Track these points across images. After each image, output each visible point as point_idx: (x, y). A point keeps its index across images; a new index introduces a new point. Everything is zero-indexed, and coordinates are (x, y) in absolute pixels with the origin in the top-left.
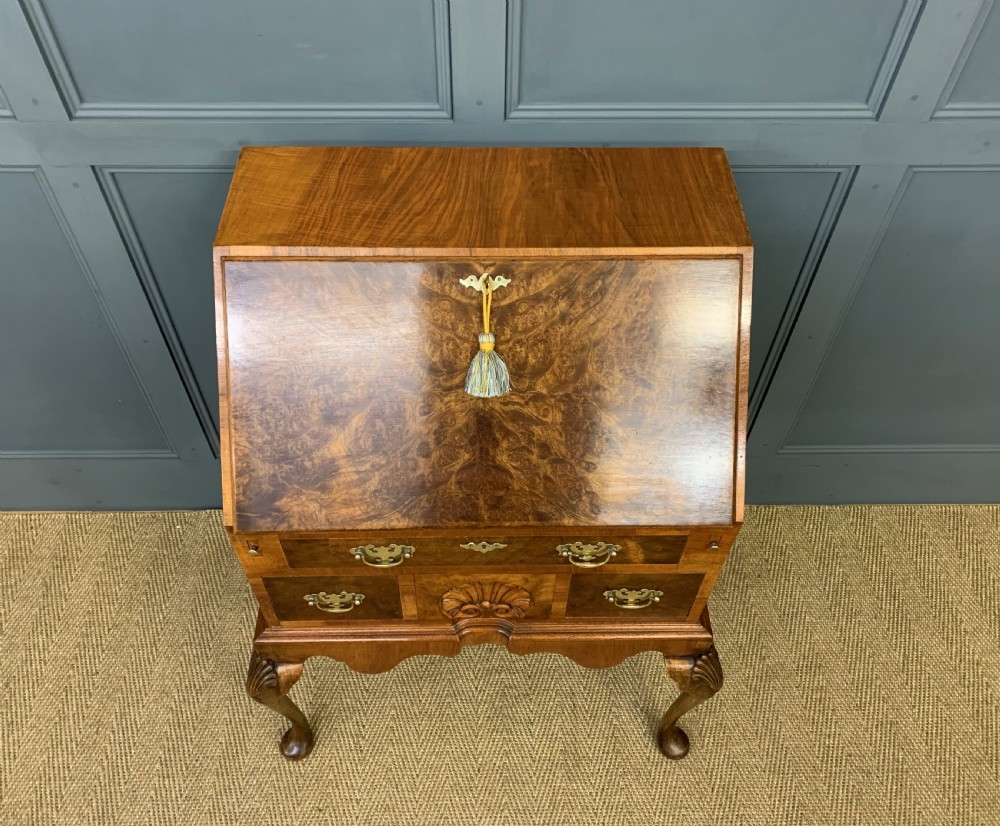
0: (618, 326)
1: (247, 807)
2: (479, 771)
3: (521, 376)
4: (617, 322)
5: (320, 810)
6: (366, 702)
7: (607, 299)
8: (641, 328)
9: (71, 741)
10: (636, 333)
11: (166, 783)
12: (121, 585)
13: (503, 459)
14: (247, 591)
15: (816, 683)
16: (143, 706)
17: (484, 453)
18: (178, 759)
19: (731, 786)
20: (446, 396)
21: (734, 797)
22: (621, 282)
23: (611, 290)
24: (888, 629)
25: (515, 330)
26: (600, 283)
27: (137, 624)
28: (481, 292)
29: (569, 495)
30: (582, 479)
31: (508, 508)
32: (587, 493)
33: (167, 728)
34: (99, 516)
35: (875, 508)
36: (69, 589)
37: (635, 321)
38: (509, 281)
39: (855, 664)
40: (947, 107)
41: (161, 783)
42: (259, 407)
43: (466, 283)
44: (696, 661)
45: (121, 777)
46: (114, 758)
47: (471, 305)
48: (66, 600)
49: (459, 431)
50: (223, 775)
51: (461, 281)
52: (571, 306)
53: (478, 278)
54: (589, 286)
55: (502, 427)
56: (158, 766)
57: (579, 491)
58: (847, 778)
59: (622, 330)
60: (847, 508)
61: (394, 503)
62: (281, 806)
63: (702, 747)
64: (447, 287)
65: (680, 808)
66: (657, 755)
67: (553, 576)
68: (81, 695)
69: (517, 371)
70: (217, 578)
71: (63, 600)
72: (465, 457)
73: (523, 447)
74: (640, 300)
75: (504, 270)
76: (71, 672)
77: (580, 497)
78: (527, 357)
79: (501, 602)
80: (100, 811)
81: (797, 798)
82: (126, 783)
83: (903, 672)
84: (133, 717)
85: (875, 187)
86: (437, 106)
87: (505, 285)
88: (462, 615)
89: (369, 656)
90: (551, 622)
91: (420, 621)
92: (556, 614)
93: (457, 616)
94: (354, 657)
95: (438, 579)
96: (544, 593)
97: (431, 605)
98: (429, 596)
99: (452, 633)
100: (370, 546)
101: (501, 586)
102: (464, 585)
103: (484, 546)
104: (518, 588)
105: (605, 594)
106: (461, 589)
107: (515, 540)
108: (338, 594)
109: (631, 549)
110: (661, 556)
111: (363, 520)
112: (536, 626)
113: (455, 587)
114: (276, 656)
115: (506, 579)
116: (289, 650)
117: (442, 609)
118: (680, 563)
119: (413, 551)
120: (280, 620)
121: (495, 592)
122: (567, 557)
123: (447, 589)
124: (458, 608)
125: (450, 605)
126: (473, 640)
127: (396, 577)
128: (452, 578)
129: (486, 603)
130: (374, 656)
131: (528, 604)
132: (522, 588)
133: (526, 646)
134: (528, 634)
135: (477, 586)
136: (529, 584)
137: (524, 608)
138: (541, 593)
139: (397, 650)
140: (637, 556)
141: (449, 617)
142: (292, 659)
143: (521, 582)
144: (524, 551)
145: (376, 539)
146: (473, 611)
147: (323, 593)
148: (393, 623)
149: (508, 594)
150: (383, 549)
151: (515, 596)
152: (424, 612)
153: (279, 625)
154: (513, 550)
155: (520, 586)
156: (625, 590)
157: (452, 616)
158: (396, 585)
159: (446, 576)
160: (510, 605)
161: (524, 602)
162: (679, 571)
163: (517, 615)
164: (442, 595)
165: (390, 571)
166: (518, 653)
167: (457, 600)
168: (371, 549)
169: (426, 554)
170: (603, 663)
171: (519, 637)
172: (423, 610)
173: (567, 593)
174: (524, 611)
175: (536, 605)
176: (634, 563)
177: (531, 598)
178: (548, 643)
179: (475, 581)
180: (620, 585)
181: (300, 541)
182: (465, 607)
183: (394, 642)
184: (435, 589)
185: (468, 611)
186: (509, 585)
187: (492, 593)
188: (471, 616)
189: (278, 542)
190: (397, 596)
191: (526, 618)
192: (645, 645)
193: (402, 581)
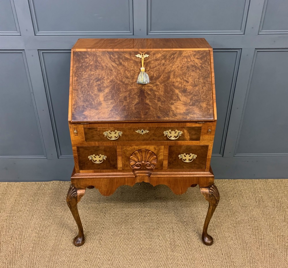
0: (178, 67)
1: (61, 260)
2: (141, 249)
3: (152, 79)
4: (178, 65)
5: (86, 261)
6: (103, 231)
7: (175, 60)
8: (184, 67)
9: (2, 242)
10: (183, 68)
11: (33, 253)
12: (23, 200)
13: (148, 102)
14: (64, 202)
15: (255, 225)
16: (27, 232)
17: (142, 100)
18: (38, 246)
19: (229, 253)
20: (132, 84)
21: (230, 256)
22: (178, 56)
23: (176, 58)
24: (278, 211)
25: (150, 68)
26: (173, 56)
27: (27, 210)
28: (141, 58)
29: (166, 111)
30: (170, 107)
31: (149, 115)
32: (172, 110)
33: (35, 238)
34: (18, 183)
35: (270, 180)
36: (6, 202)
37: (183, 65)
38: (148, 55)
39: (268, 220)
40: (262, 31)
41: (32, 253)
42: (81, 87)
43: (137, 56)
44: (210, 188)
45: (18, 251)
46: (16, 246)
47: (139, 62)
48: (5, 204)
49: (135, 94)
50: (53, 251)
51: (136, 55)
52: (165, 62)
53: (140, 55)
54: (170, 57)
55: (147, 93)
56: (31, 249)
57: (169, 110)
58: (269, 251)
59: (179, 68)
60: (260, 180)
61: (117, 113)
62: (72, 259)
63: (218, 243)
64: (132, 57)
65: (212, 260)
66: (202, 245)
67: (163, 147)
68: (7, 229)
69: (151, 78)
70: (55, 199)
71: (4, 204)
72: (137, 101)
73: (153, 98)
74: (183, 60)
75: (148, 53)
76: (4, 223)
77: (170, 112)
78: (154, 74)
79: (147, 162)
80: (10, 261)
81: (252, 257)
82: (20, 253)
83: (284, 222)
84: (24, 235)
85: (247, 55)
86: (129, 32)
87: (147, 57)
88: (136, 167)
89: (106, 186)
90: (163, 172)
91: (123, 170)
92: (165, 167)
93: (134, 168)
94: (102, 186)
95: (129, 148)
96: (160, 156)
97: (126, 161)
98: (126, 157)
99: (133, 175)
100: (109, 131)
101: (148, 153)
102: (137, 152)
103: (142, 131)
104: (153, 154)
105: (179, 156)
106: (135, 154)
107: (152, 129)
108: (99, 155)
109: (186, 133)
110: (194, 137)
111: (108, 118)
112: (159, 173)
113: (134, 153)
114: (77, 185)
115: (149, 148)
116: (82, 182)
117: (129, 164)
118: (201, 140)
119: (122, 133)
120: (80, 170)
121: (146, 156)
122: (167, 135)
123: (131, 153)
124: (134, 164)
125: (132, 163)
126: (139, 180)
127: (116, 147)
128: (133, 147)
129: (143, 162)
130: (108, 186)
131: (156, 162)
132: (154, 153)
133: (156, 180)
134: (156, 175)
135: (140, 153)
136: (156, 151)
137: (155, 164)
138: (159, 155)
139: (115, 182)
140: (187, 137)
141: (132, 168)
142: (82, 187)
143: (154, 150)
144: (154, 135)
145: (111, 128)
146: (139, 165)
147: (94, 155)
148: (114, 172)
149: (150, 158)
150: (113, 133)
151: (152, 158)
152: (124, 165)
153: (79, 172)
154: (151, 134)
155: (153, 152)
156: (185, 154)
157: (133, 168)
158: (116, 151)
159: (131, 146)
160: (150, 163)
161: (155, 162)
162: (201, 144)
163: (153, 168)
164: (130, 157)
165: (115, 144)
166: (153, 184)
167: (134, 161)
168: (109, 133)
169: (126, 136)
170: (181, 191)
171: (153, 176)
172: (124, 164)
173: (168, 156)
174: (155, 165)
175: (158, 162)
176: (187, 140)
177: (157, 158)
178: (162, 178)
179: (140, 149)
180: (183, 151)
181: (89, 129)
182: (137, 163)
183: (115, 178)
184: (128, 153)
185: (138, 165)
186: (150, 152)
187: (145, 157)
188: (138, 168)
189: (83, 129)
190: (116, 157)
191: (156, 169)
192: (193, 180)
193: (118, 149)
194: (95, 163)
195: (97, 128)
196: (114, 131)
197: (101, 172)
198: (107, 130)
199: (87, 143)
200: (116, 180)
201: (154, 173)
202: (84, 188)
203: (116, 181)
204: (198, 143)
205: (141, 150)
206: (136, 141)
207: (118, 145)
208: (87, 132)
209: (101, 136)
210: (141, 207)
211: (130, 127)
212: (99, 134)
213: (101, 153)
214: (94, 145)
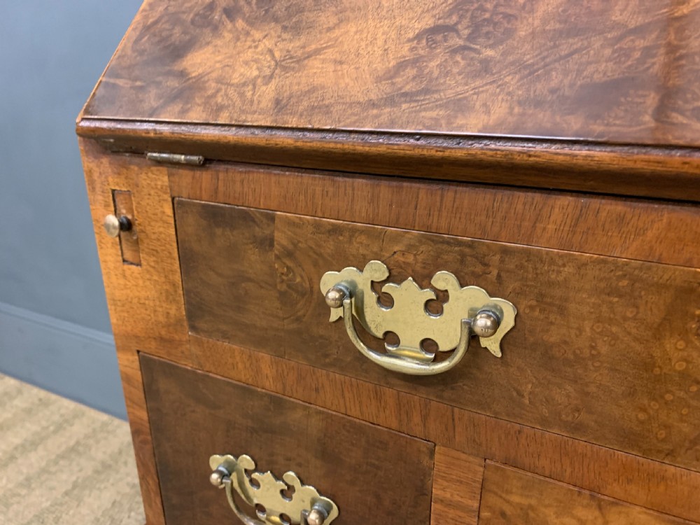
100: (377, 270)
108: (278, 477)
111: (373, 104)
127: (432, 453)
145: (396, 239)
150: (409, 294)
158: (423, 494)
165: (416, 417)
168: (375, 285)
181: (215, 216)
189: (169, 211)
193: (443, 478)
195: (272, 219)
198: (357, 247)
199: (199, 343)
206: (685, 457)
207: (450, 443)
208: (195, 246)
209: (301, 308)
211: (625, 253)
212: (284, 287)
213: (300, 465)
214: (242, 375)
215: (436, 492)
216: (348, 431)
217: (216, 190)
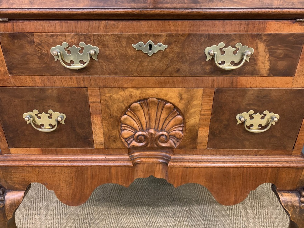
67: (200, 92)
79: (162, 130)
88: (134, 143)
89: (70, 184)
90: (197, 154)
91: (107, 150)
92: (201, 143)
93: (131, 145)
94: (60, 184)
95: (117, 93)
96: (193, 115)
97: (113, 128)
98: (111, 116)
99: (128, 161)
100: (65, 44)
101: (163, 108)
102: (136, 104)
103: (150, 46)
104: (175, 110)
105: (238, 117)
106: (134, 111)
107: (174, 39)
108: (47, 113)
109: (261, 54)
110: (282, 65)
111: (57, 1)
112: (187, 157)
113: (129, 106)
114: (7, 182)
115: (167, 95)
116: (14, 175)
117: (120, 134)
118: (296, 74)
119: (98, 52)
120: (9, 147)
121: (158, 118)
122: (213, 59)
123: (124, 108)
124: (132, 136)
125: (127, 133)
126: (143, 172)
127: (87, 90)
128: (127, 92)
129: (152, 131)
130: (73, 184)
131: (181, 132)
132: (177, 109)
133: (180, 174)
134: (181, 162)
135: (146, 110)
136: (183, 102)
137: (178, 136)
138: (191, 114)
139: (89, 177)
140: (264, 64)
141: (127, 145)
142: (17, 186)
143: (178, 100)
144: (180, 58)
145: (68, 36)
146: (143, 138)
147: (36, 111)
148: (86, 153)
149: (167, 122)
151: (172, 122)
152: (109, 138)
153: (9, 153)
154: (172, 55)
155: (176, 105)
156: (252, 112)
157: (129, 144)
158: (87, 103)
159: (123, 89)
160: (168, 133)
161: (178, 132)
162: (294, 86)
163: (173, 144)
164: (121, 117)
165: (82, 82)
166: (174, 182)
167: (132, 127)
168: (65, 49)
169: (109, 59)
170: (233, 198)
171: (175, 164)
172: (108, 135)
173: (210, 117)
174: (178, 139)
175: (187, 131)
176: (261, 75)
177: (184, 122)
178: (196, 169)
179: (144, 96)
180: (249, 105)
181: (13, 37)
182: (137, 134)
183: (87, 167)
184: (115, 107)
185: (139, 137)
186: (168, 105)
187: (156, 119)
188: (141, 144)
190: (89, 116)
191: (180, 147)
192: (265, 174)
193: (91, 96)
194: (40, 130)
195: (33, 35)
196: (77, 45)
197: (57, 153)
198: (59, 39)
199: (14, 78)
200: (89, 171)
201: (177, 157)
202: (21, 187)
203: (89, 173)
204: (287, 84)
205: (147, 99)
206: (136, 74)
207: (91, 86)
208: (8, 47)
209: (46, 59)
210: (149, 215)
211: (117, 32)
212: (40, 54)
213: (52, 107)
214: (31, 84)
215: (90, 100)
216: (65, 92)
217: (13, 29)
